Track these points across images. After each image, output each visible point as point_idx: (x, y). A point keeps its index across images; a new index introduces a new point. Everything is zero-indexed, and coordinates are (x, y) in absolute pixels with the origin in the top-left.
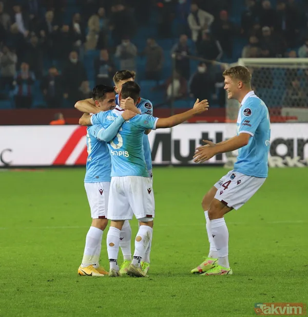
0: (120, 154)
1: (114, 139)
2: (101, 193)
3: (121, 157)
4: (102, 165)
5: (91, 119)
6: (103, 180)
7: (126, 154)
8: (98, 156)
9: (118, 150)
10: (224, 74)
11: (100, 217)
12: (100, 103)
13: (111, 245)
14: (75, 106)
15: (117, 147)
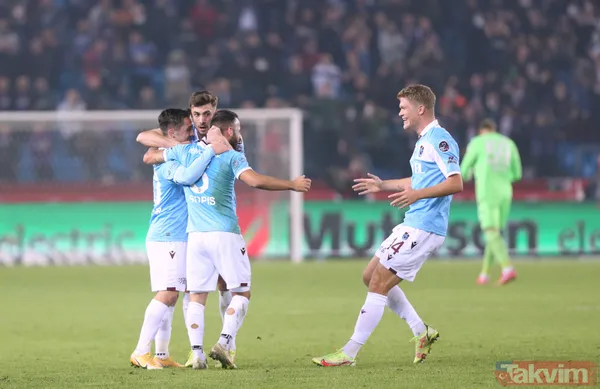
0: (203, 201)
1: (198, 181)
2: (172, 256)
3: (204, 205)
4: (174, 218)
5: (165, 155)
6: (177, 238)
7: (211, 201)
8: (171, 207)
9: (200, 196)
10: (400, 96)
11: (169, 289)
12: (175, 133)
13: (194, 326)
14: (138, 139)
15: (200, 190)
